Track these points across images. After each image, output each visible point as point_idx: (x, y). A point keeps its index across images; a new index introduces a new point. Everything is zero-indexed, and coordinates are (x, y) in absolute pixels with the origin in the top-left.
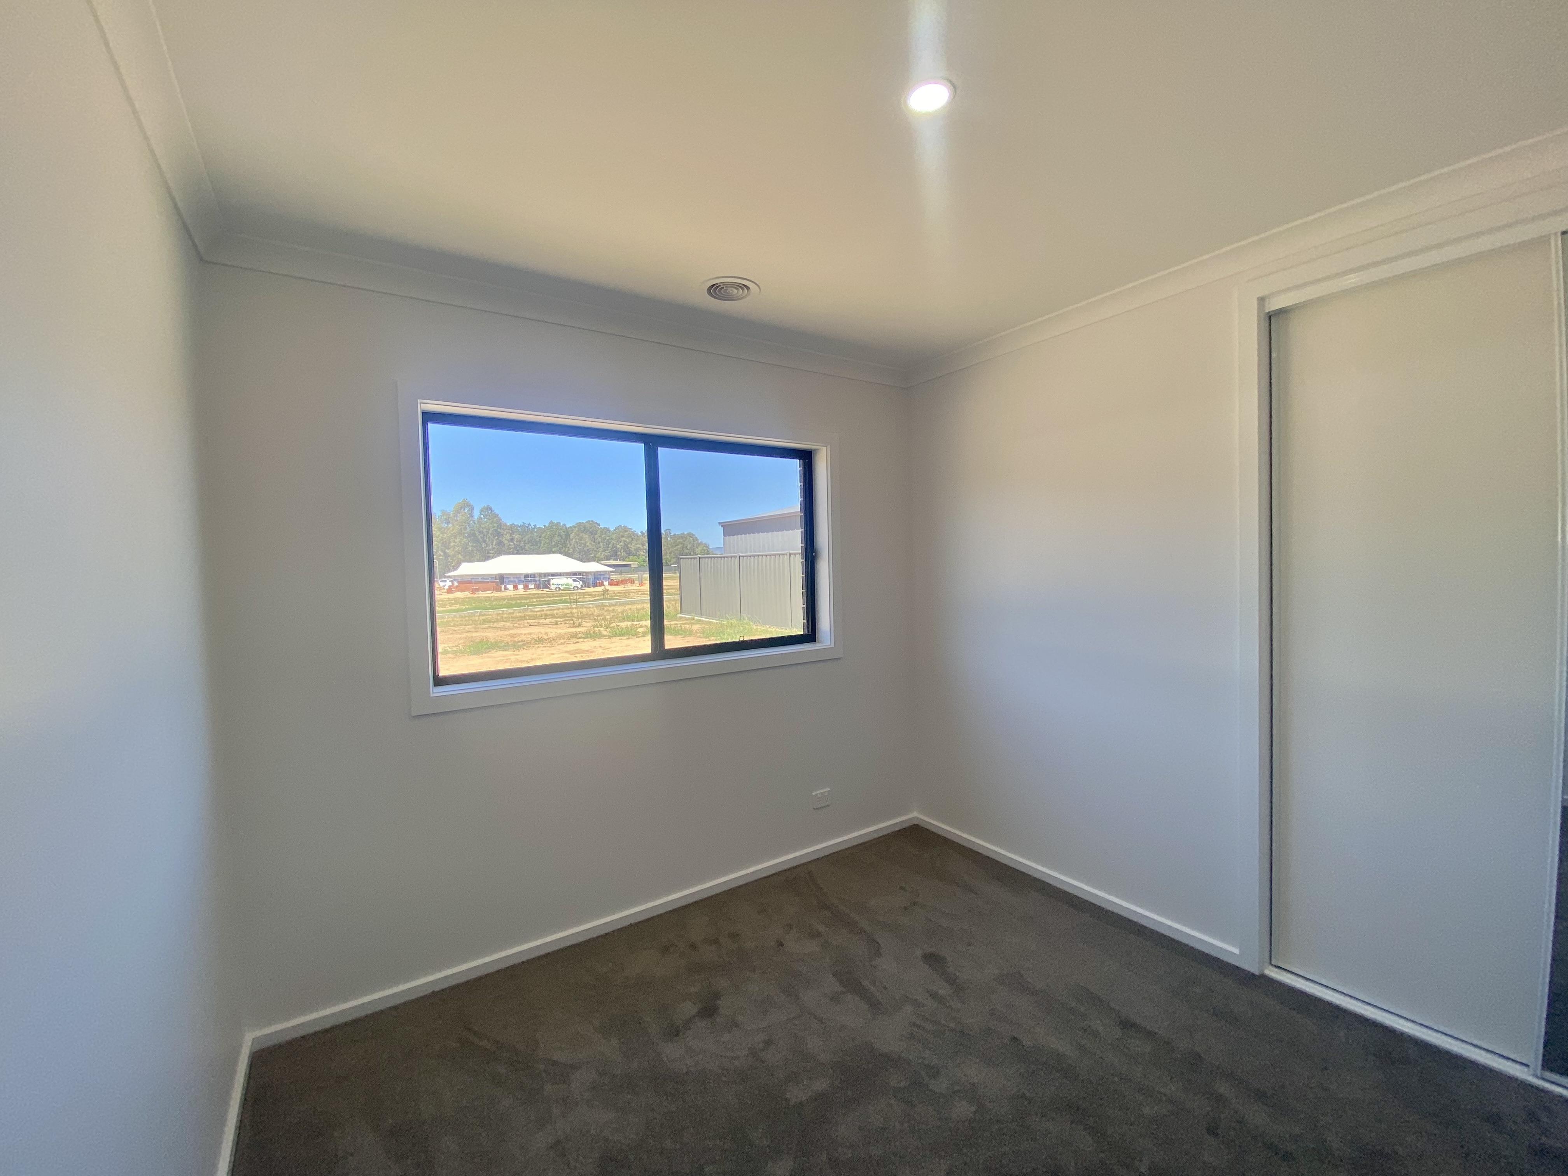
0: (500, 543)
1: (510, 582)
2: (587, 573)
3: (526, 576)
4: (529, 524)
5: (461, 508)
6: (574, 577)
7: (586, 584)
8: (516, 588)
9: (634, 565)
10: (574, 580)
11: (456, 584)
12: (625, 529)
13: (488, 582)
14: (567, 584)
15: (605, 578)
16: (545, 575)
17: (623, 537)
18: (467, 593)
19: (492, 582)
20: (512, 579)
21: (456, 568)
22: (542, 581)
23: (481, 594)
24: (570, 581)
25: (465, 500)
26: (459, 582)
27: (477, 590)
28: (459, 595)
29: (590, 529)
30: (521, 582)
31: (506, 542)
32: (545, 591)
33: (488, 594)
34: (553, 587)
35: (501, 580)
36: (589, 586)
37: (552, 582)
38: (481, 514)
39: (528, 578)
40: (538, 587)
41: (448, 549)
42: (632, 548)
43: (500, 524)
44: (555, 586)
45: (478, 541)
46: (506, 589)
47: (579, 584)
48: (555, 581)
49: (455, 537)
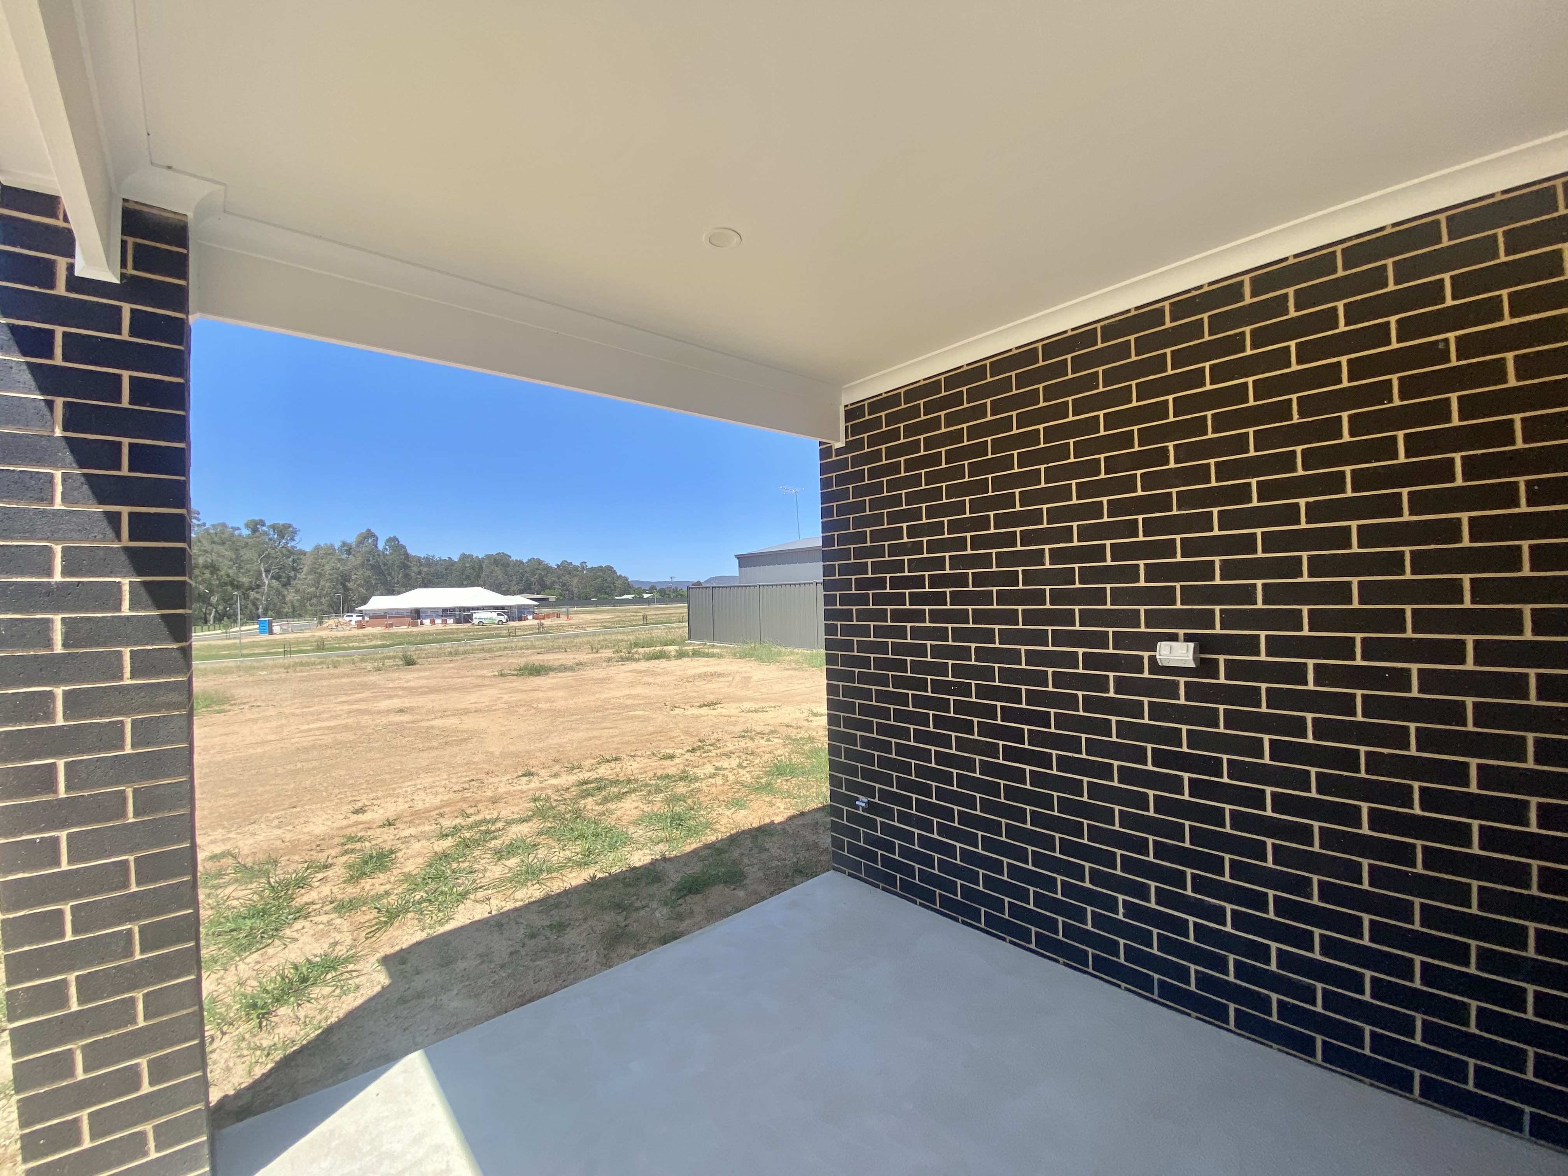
0: (407, 576)
1: (426, 617)
2: (511, 607)
3: (445, 610)
4: (433, 556)
5: (365, 538)
6: (499, 611)
7: (511, 618)
8: (433, 622)
9: (552, 598)
10: (498, 614)
11: (367, 619)
12: (539, 562)
13: (404, 617)
14: (491, 619)
15: (530, 613)
16: (468, 609)
17: (537, 569)
18: (379, 628)
19: (408, 617)
20: (429, 614)
21: (365, 601)
22: (464, 615)
23: (394, 629)
24: (493, 615)
25: (369, 530)
26: (370, 618)
27: (391, 625)
28: (369, 630)
29: (501, 561)
30: (438, 616)
31: (413, 574)
32: (466, 626)
33: (404, 629)
34: (476, 621)
35: (417, 614)
36: (513, 620)
37: (474, 616)
38: (386, 545)
39: (447, 612)
40: (458, 621)
41: (349, 582)
42: (548, 581)
43: (407, 556)
44: (478, 621)
45: (382, 573)
46: (422, 624)
47: (504, 618)
48: (477, 616)
49: (357, 569)
